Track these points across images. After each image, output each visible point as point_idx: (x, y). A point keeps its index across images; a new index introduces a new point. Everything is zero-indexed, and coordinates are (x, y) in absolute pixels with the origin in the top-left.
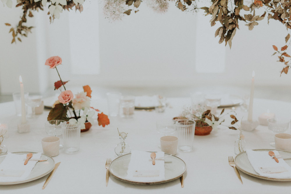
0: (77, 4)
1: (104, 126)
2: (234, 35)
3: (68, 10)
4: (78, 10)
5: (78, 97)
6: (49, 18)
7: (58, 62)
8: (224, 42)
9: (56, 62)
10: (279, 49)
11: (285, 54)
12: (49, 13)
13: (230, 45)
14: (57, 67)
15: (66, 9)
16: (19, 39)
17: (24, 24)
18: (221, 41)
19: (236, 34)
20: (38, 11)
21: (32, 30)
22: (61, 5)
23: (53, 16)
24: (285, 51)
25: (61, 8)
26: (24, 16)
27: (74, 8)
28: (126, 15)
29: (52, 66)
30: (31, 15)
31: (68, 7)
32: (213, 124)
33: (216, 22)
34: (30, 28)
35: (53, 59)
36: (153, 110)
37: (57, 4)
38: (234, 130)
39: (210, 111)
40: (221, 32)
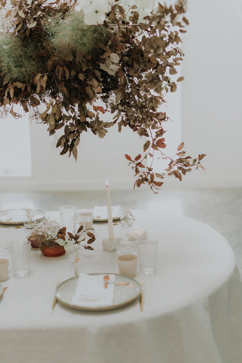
2: (78, 144)
8: (68, 152)
10: (133, 159)
11: (140, 164)
13: (75, 156)
18: (63, 153)
24: (139, 161)
32: (66, 243)
33: (55, 130)
36: (21, 227)
39: (64, 229)
40: (63, 141)
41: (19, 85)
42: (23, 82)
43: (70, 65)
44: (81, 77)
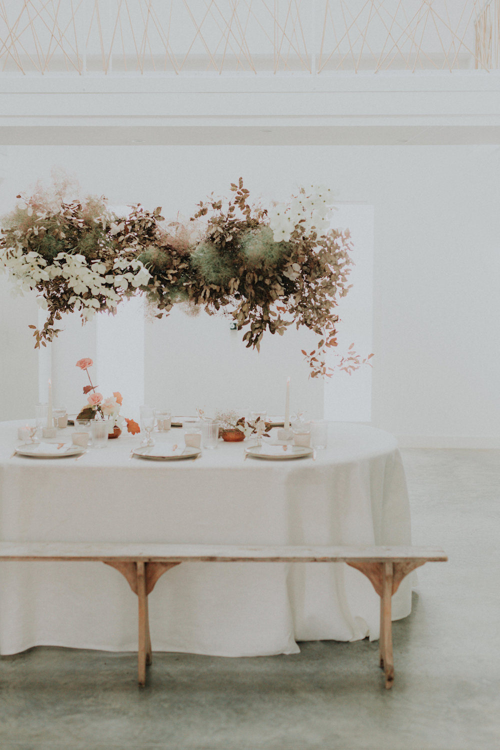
0: (110, 307)
1: (133, 433)
2: (261, 339)
3: (101, 312)
4: (111, 313)
5: (107, 401)
6: (81, 320)
7: (89, 364)
8: (252, 346)
9: (87, 364)
10: (308, 354)
11: (314, 359)
12: (82, 316)
13: (258, 350)
14: (88, 368)
15: (99, 311)
16: (44, 344)
17: (50, 327)
18: (248, 346)
19: (263, 338)
20: (67, 313)
21: (59, 333)
22: (94, 307)
23: (86, 318)
24: (314, 356)
25: (94, 310)
26: (52, 318)
27: (107, 310)
28: (157, 318)
29: (83, 368)
30: (59, 318)
31: (101, 310)
32: (246, 430)
33: (243, 326)
34: (56, 331)
35: (84, 361)
37: (90, 306)
38: (267, 437)
39: (243, 419)
40: (249, 336)
41: (215, 287)
42: (219, 285)
43: (259, 272)
44: (268, 282)
